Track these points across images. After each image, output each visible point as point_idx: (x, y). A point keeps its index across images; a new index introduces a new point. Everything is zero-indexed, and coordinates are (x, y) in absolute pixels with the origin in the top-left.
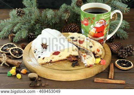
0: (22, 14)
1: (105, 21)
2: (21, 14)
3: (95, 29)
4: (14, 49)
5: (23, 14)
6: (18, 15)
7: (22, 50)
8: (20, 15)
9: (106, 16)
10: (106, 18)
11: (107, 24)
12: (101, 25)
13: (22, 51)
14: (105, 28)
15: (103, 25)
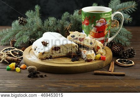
1: (106, 21)
2: (23, 22)
3: (96, 28)
5: (25, 22)
6: (21, 23)
9: (107, 16)
10: (106, 17)
11: (107, 24)
12: (102, 24)
14: (106, 29)
15: (104, 25)
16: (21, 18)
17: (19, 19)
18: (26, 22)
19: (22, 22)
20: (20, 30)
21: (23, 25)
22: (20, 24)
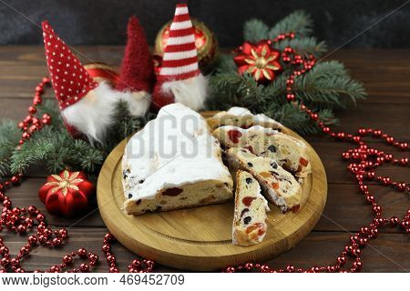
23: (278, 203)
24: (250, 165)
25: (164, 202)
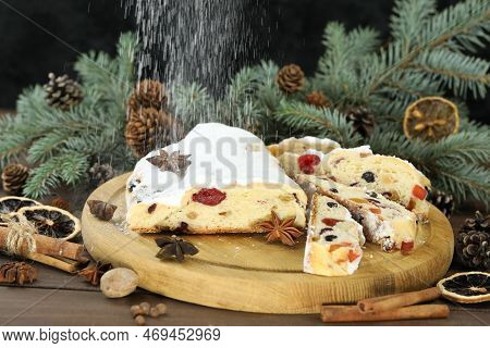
0: (70, 97)
2: (67, 96)
4: (36, 211)
5: (75, 99)
6: (56, 100)
7: (72, 217)
8: (62, 103)
13: (72, 221)
16: (59, 79)
17: (51, 83)
18: (79, 99)
19: (63, 95)
20: (50, 130)
21: (66, 110)
22: (51, 105)
23: (379, 235)
24: (335, 191)
25: (193, 216)
